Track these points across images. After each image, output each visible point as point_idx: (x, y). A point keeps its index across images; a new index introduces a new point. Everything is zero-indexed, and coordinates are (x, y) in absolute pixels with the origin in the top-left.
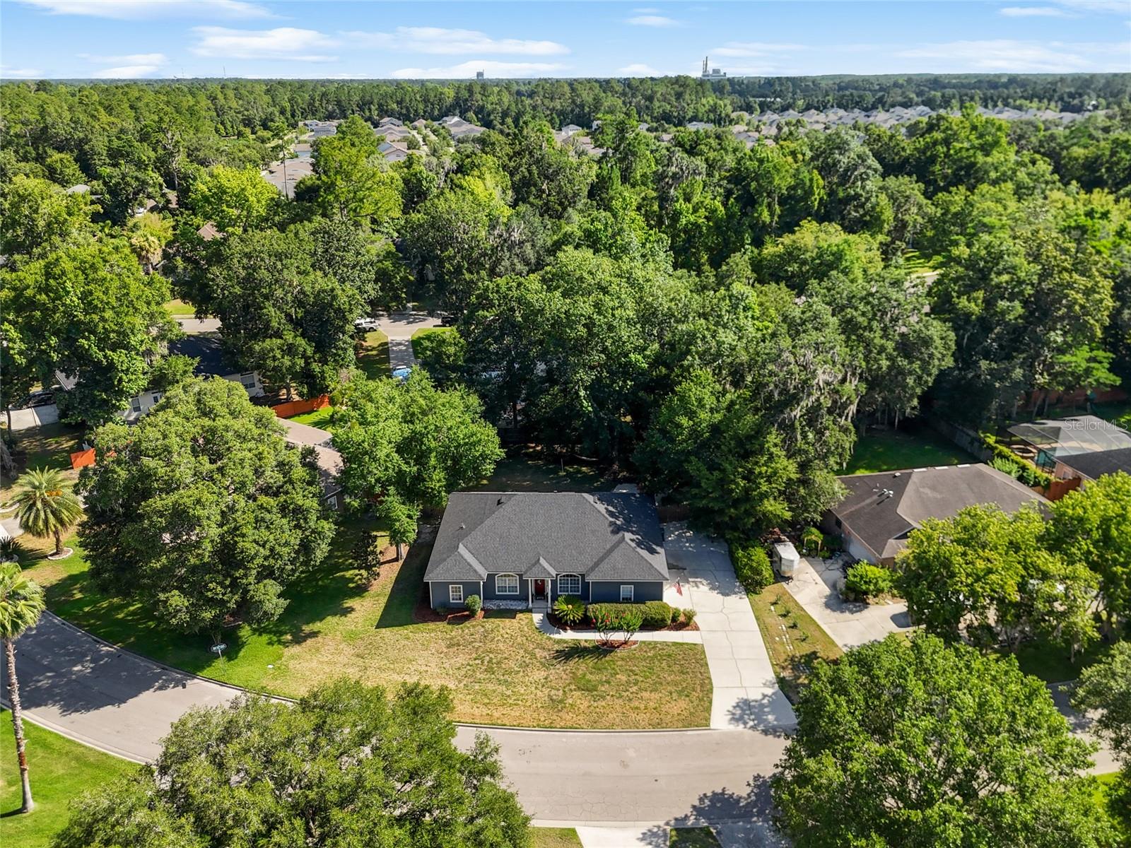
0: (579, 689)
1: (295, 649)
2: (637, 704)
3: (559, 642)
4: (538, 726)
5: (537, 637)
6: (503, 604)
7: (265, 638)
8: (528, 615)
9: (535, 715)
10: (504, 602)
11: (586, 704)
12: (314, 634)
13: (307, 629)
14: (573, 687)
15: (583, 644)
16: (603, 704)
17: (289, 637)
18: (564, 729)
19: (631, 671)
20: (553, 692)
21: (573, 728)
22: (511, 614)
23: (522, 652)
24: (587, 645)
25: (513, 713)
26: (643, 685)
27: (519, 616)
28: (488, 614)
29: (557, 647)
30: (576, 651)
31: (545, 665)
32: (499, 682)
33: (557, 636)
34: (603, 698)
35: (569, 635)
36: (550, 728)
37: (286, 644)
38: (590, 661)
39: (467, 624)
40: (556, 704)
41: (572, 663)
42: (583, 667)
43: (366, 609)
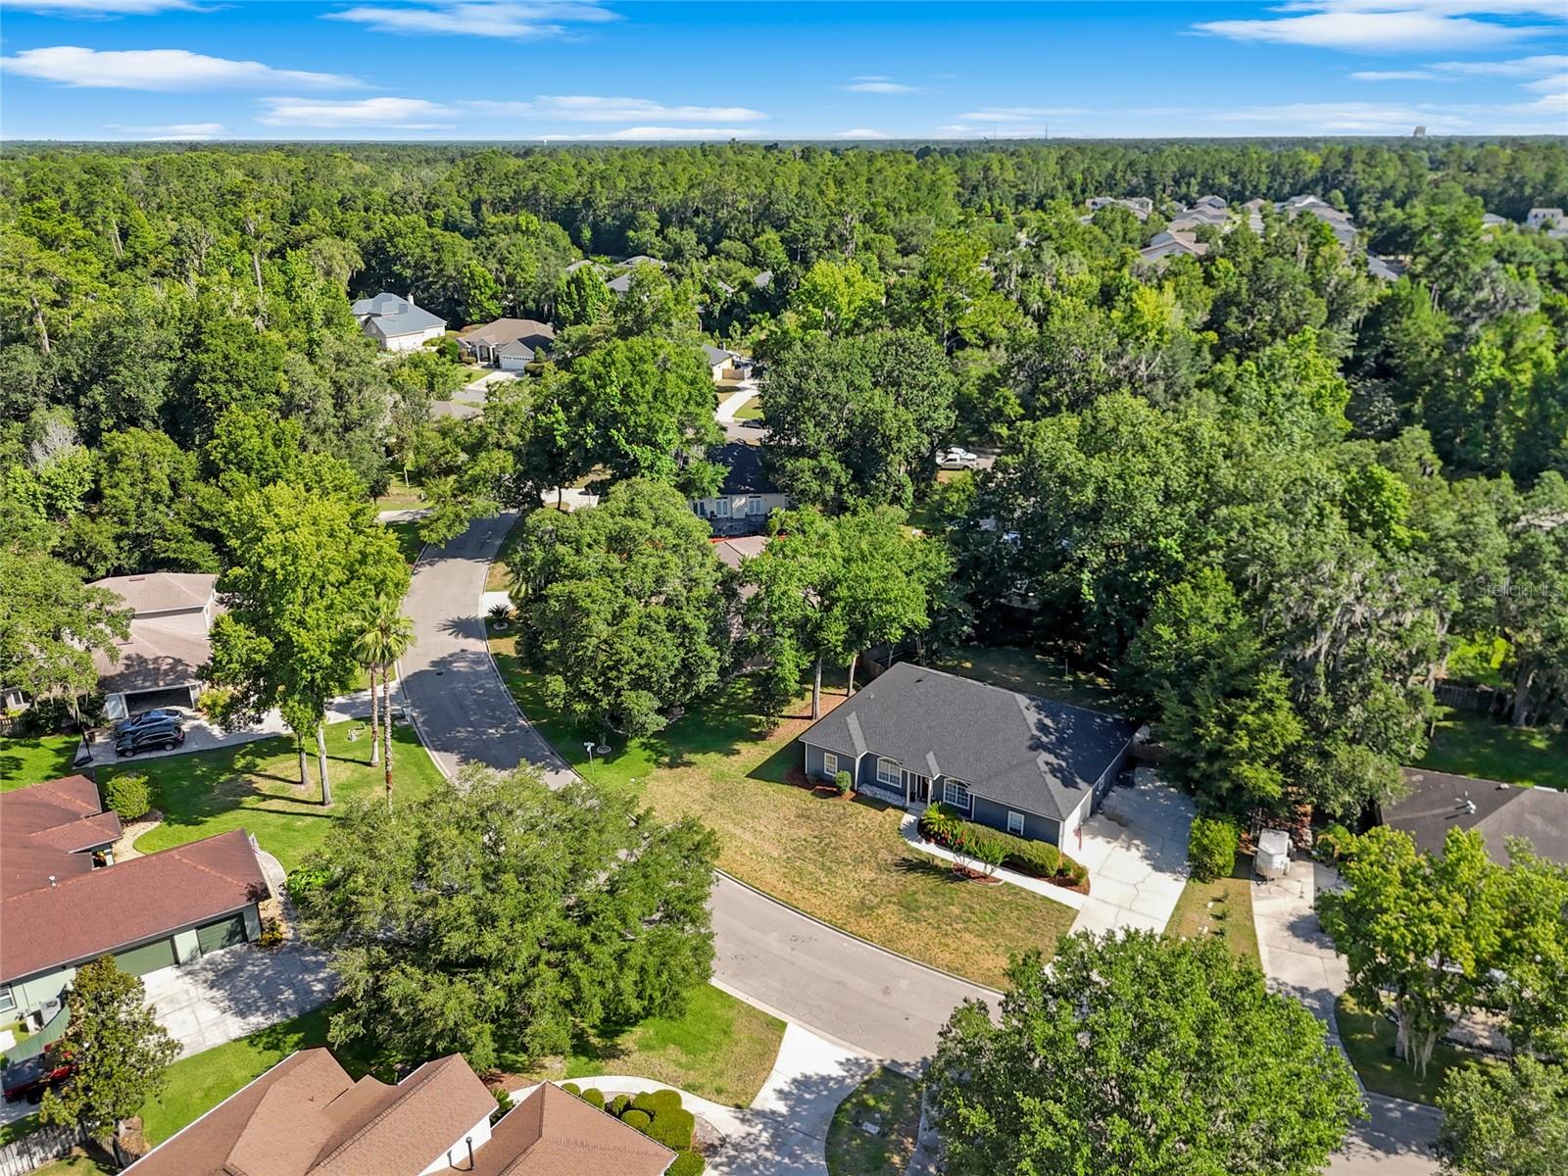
0: (899, 903)
1: (664, 772)
2: (950, 942)
3: (912, 850)
4: (830, 922)
5: (894, 837)
6: (881, 794)
7: (648, 753)
8: (899, 813)
9: (834, 911)
10: (883, 792)
11: (895, 920)
12: (689, 764)
13: (687, 757)
14: (895, 899)
15: (937, 862)
16: (913, 927)
17: (667, 760)
18: (853, 935)
19: (970, 907)
20: (870, 896)
21: (862, 937)
22: (881, 805)
23: (866, 846)
24: (941, 864)
25: (813, 901)
26: (971, 926)
27: (890, 810)
28: (859, 798)
29: (906, 855)
30: (925, 866)
31: (881, 868)
32: (823, 867)
33: (914, 844)
34: (918, 921)
35: (929, 849)
36: (839, 928)
37: (659, 765)
38: (931, 881)
39: (830, 800)
40: (863, 908)
41: (911, 876)
42: (920, 884)
43: (752, 754)
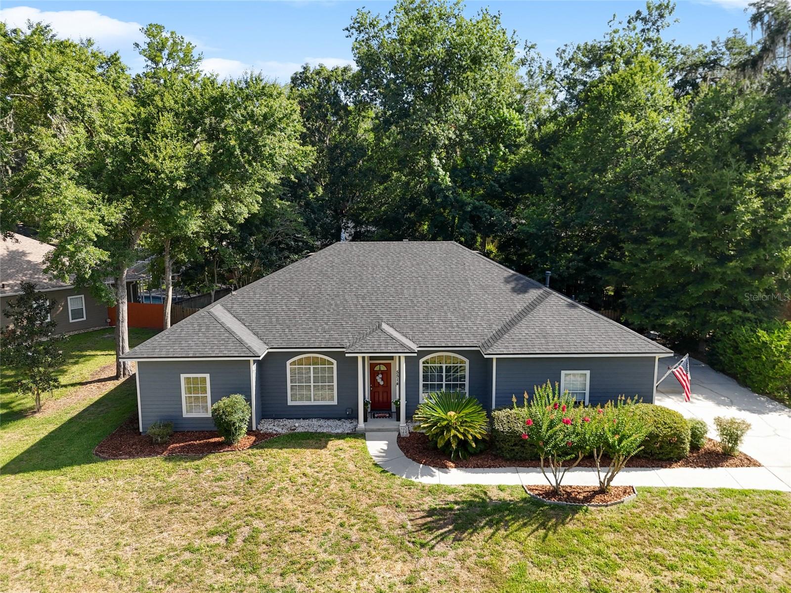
3: (432, 491)
5: (382, 483)
6: (301, 426)
8: (359, 443)
10: (305, 421)
15: (495, 495)
22: (318, 440)
24: (506, 496)
27: (333, 444)
28: (262, 440)
